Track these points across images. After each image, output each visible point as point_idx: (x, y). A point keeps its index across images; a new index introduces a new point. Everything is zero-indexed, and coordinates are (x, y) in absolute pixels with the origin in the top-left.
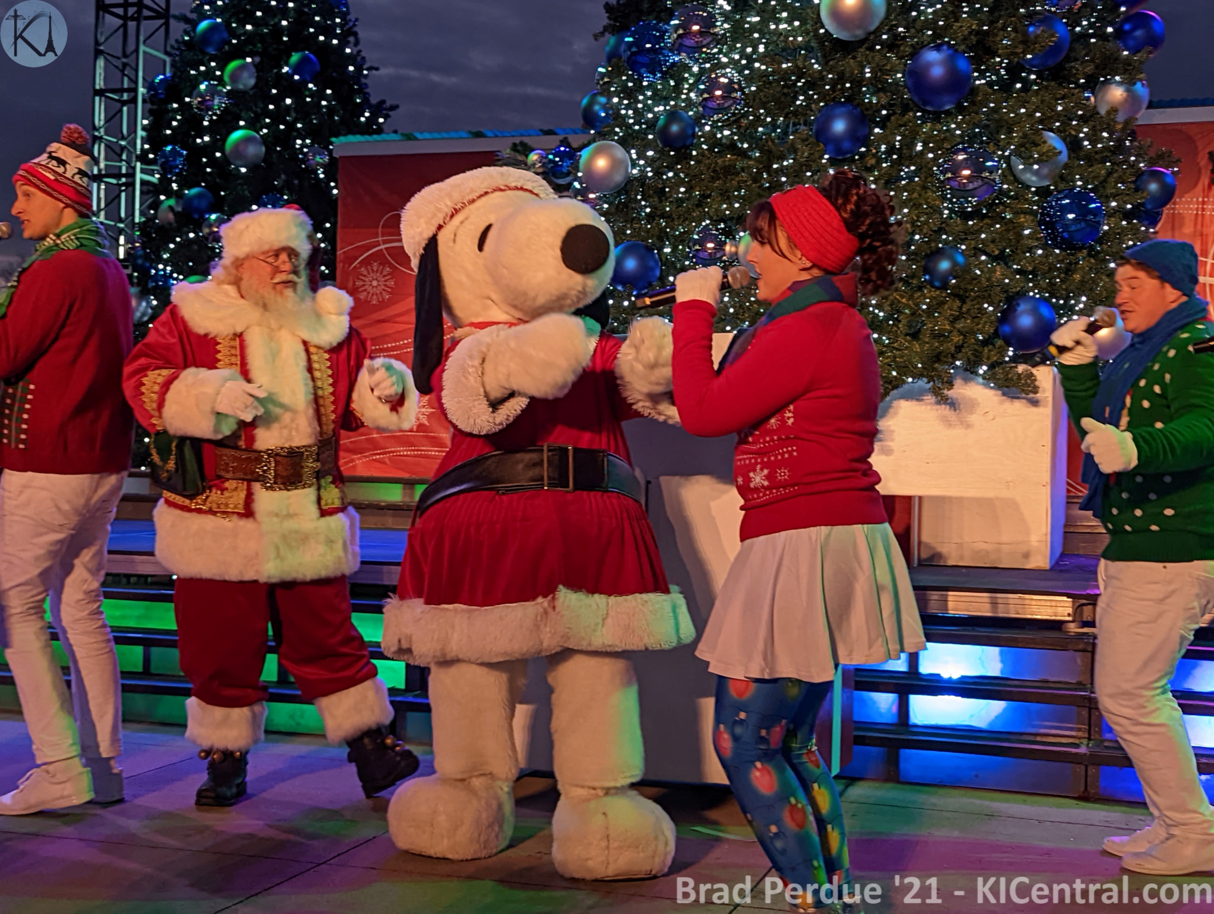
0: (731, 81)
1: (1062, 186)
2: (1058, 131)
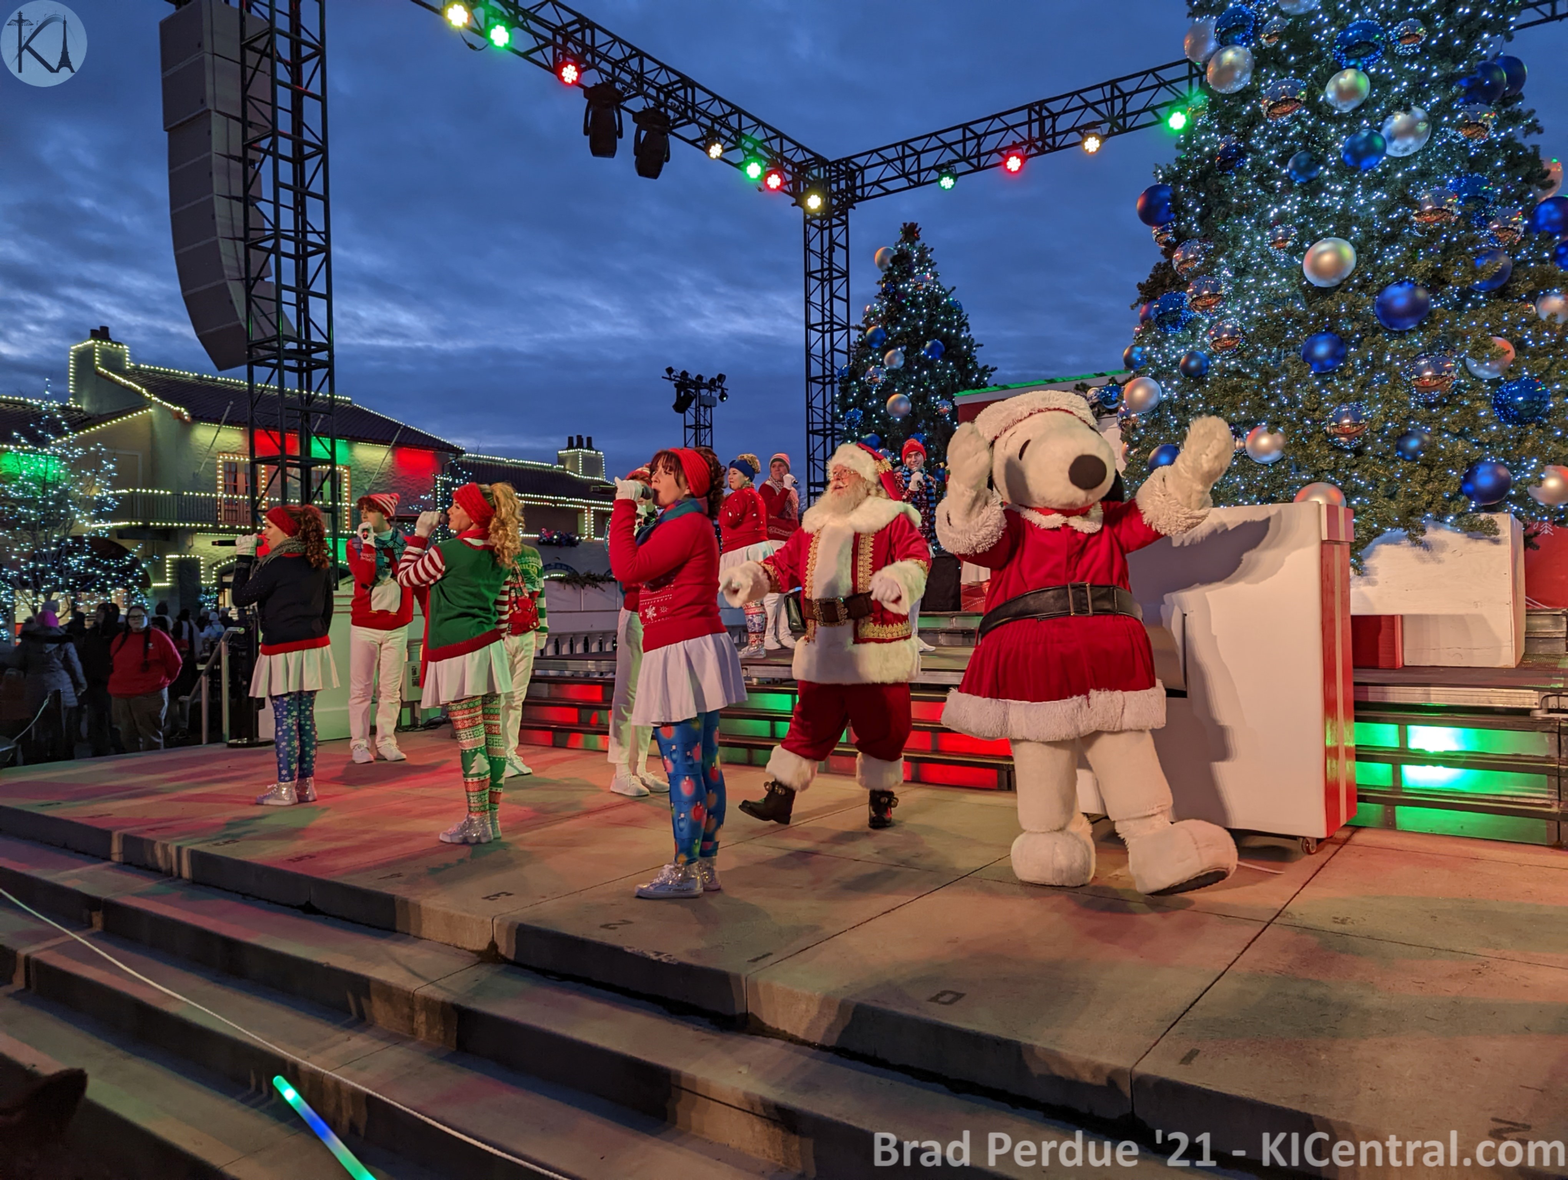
0: (1235, 327)
1: (1510, 377)
2: (1505, 336)
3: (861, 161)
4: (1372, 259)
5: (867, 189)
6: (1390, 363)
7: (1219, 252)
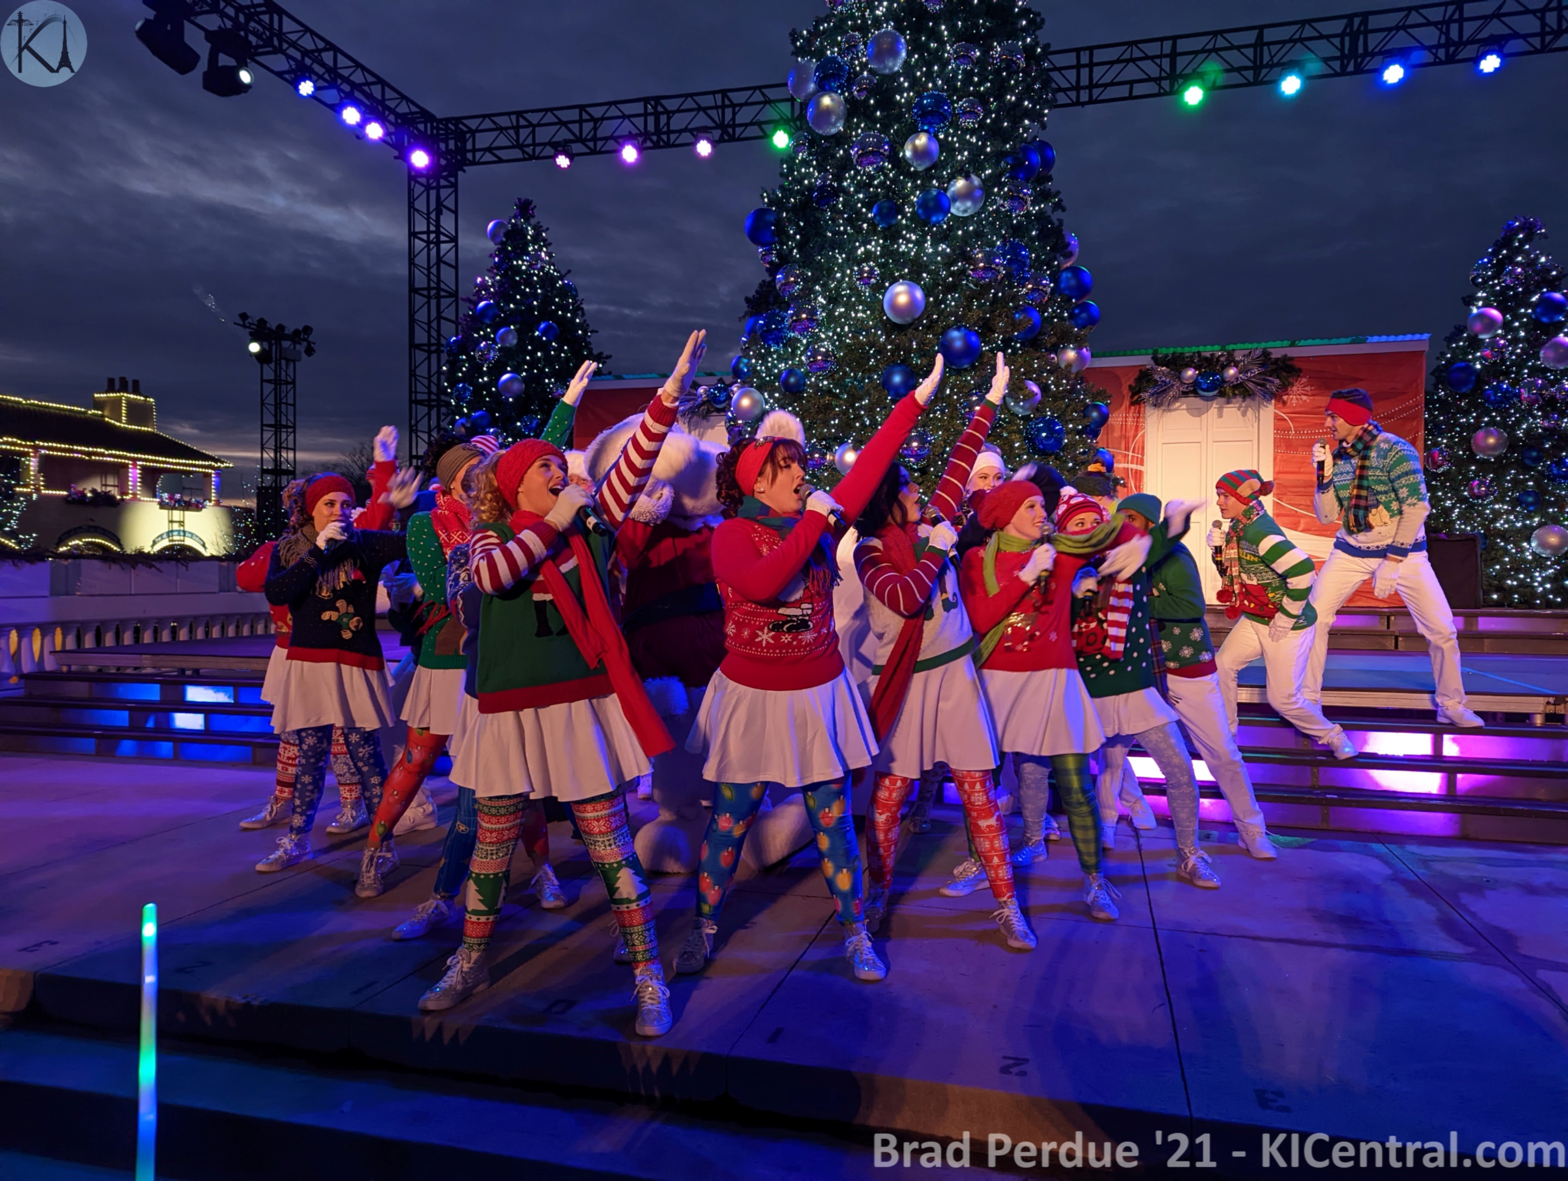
0: (827, 350)
1: (1038, 415)
2: (1035, 380)
3: (473, 124)
4: (937, 302)
5: (478, 155)
6: (950, 396)
7: (815, 280)
